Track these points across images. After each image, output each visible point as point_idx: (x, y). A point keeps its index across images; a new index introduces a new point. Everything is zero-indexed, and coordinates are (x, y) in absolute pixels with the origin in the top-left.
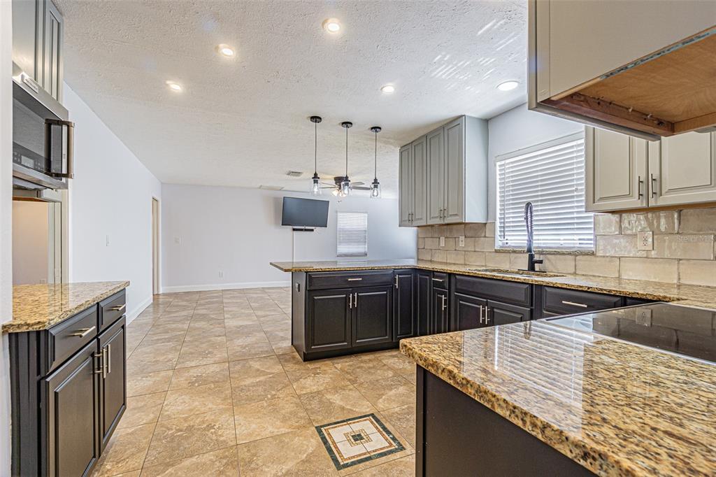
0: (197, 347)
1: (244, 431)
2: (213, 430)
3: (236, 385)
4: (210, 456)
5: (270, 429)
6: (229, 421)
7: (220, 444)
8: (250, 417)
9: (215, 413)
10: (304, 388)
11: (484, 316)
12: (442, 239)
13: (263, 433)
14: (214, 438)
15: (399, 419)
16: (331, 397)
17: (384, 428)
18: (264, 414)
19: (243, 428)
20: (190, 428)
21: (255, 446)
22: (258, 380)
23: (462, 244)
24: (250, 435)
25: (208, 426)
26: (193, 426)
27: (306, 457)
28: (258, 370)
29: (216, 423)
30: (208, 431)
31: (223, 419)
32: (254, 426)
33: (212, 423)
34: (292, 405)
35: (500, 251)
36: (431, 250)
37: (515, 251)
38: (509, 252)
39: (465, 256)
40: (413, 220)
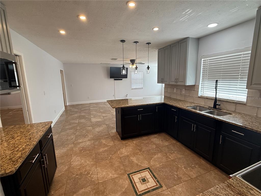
0: (82, 132)
1: (101, 175)
2: (89, 175)
3: (97, 152)
4: (89, 189)
5: (111, 175)
6: (95, 171)
7: (92, 183)
8: (103, 169)
9: (90, 166)
10: (122, 153)
11: (194, 128)
12: (175, 89)
13: (108, 177)
14: (90, 179)
15: (159, 171)
16: (132, 158)
17: (154, 176)
18: (108, 167)
19: (100, 174)
20: (81, 174)
21: (105, 184)
22: (105, 149)
23: (183, 92)
24: (103, 178)
25: (87, 173)
26: (82, 173)
27: (125, 190)
28: (104, 144)
29: (90, 171)
30: (88, 175)
31: (93, 169)
32: (104, 173)
33: (89, 171)
34: (118, 163)
35: (201, 98)
36: (170, 93)
37: (207, 98)
38: (204, 98)
39: (185, 97)
40: (163, 81)
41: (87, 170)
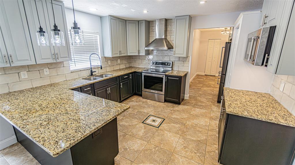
2: (184, 145)
4: (188, 137)
5: (169, 135)
6: (178, 145)
7: (185, 139)
8: (171, 142)
14: (185, 142)
17: (146, 119)
18: (166, 141)
19: (176, 140)
21: (176, 133)
24: (175, 136)
25: (185, 148)
29: (182, 148)
30: (186, 146)
31: (179, 148)
32: (172, 139)
34: (155, 139)
35: (74, 72)
36: (8, 84)
37: (81, 71)
38: (78, 71)
39: (51, 79)
40: (12, 61)
41: (185, 151)
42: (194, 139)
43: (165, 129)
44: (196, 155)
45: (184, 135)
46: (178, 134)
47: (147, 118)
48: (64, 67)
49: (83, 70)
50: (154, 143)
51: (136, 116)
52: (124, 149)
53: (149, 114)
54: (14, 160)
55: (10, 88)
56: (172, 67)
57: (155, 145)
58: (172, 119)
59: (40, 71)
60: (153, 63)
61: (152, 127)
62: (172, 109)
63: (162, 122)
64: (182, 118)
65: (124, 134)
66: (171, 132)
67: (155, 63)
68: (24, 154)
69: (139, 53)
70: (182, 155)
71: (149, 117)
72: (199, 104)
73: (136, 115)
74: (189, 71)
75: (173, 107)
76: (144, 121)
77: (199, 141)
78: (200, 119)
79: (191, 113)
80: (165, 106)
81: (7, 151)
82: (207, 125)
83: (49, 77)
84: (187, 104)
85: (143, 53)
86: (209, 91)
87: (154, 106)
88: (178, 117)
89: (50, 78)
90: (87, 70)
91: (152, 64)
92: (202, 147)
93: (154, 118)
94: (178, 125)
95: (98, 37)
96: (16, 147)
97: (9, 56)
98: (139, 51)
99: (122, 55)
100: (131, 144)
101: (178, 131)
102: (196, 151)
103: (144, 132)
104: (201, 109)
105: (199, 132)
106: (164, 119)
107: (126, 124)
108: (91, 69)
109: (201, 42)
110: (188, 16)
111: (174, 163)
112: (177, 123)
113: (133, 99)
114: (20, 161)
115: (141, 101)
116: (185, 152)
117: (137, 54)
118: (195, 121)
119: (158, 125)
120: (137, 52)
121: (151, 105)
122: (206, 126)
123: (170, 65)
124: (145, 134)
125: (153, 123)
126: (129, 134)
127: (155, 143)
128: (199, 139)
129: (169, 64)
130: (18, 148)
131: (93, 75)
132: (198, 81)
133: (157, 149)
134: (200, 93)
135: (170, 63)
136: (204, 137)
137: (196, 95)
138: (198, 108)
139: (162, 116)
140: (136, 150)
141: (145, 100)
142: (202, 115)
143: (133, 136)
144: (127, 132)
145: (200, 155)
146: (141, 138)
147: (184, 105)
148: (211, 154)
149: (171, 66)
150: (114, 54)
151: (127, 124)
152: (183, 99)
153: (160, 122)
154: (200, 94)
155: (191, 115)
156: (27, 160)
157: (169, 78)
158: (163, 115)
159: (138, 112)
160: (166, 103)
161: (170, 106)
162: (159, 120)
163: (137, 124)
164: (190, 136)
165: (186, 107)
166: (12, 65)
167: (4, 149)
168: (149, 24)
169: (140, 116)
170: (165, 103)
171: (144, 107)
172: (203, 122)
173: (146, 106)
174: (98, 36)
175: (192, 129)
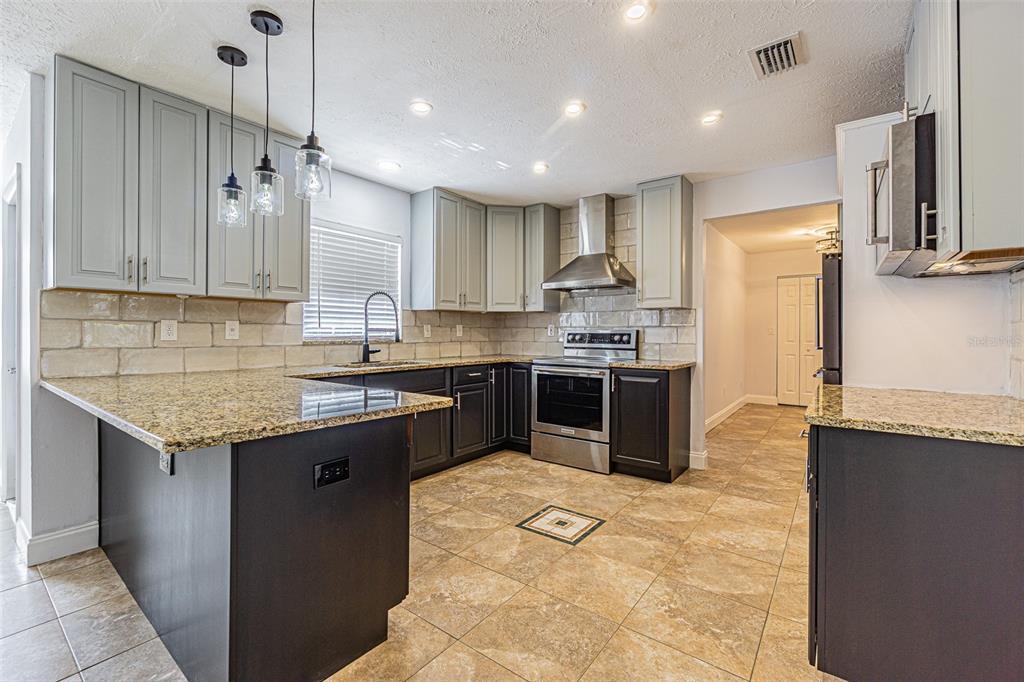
2: (672, 606)
4: (690, 581)
5: (613, 568)
6: (646, 604)
7: (676, 586)
8: (618, 593)
12: (170, 325)
14: (676, 597)
17: (533, 517)
18: (598, 586)
19: (637, 586)
21: (644, 564)
23: (231, 335)
24: (637, 575)
25: (675, 616)
29: (661, 614)
30: (678, 609)
31: (649, 613)
32: (624, 581)
33: (667, 617)
34: (556, 576)
35: (312, 344)
36: (119, 349)
37: (333, 343)
38: (325, 344)
39: (240, 356)
40: (145, 278)
41: (671, 626)
42: (716, 589)
43: (600, 552)
44: (717, 642)
45: (673, 574)
46: (650, 568)
47: (538, 514)
48: (284, 323)
49: (340, 344)
50: (548, 587)
51: (499, 507)
52: (433, 596)
53: (548, 504)
54: (70, 592)
55: (122, 362)
56: (637, 349)
57: (552, 596)
58: (634, 523)
59: (215, 326)
60: (571, 337)
61: (552, 540)
62: (638, 493)
63: (593, 529)
64: (674, 523)
65: (444, 552)
66: (621, 560)
67: (577, 337)
68: (105, 578)
69: (524, 305)
70: (659, 638)
71: (544, 510)
72: (749, 485)
73: (501, 502)
74: (700, 361)
75: (642, 489)
76: (526, 521)
77: (738, 598)
78: (746, 530)
79: (712, 510)
80: (612, 484)
81: (61, 568)
82: (778, 549)
83: (235, 349)
84: (699, 483)
85: (537, 304)
86: (792, 449)
87: (572, 483)
88: (659, 519)
89: (238, 353)
90: (354, 343)
91: (569, 342)
92: (747, 618)
93: (564, 516)
94: (653, 542)
95: (400, 249)
96: (89, 559)
97: (142, 262)
98: (524, 298)
99: (470, 308)
100: (461, 584)
101: (650, 558)
102: (718, 631)
103: (520, 553)
104: (754, 499)
105: (739, 570)
106: (602, 522)
107: (457, 525)
108: (366, 341)
109: (749, 287)
110: (679, 179)
111: (622, 661)
112: (651, 535)
113: (500, 461)
114: (83, 596)
115: (526, 466)
116: (672, 629)
117: (517, 308)
118: (727, 536)
119: (575, 535)
120: (519, 302)
121: (559, 477)
122: (770, 552)
123: (629, 342)
124: (519, 558)
125: (558, 531)
126: (463, 554)
127: (553, 590)
128: (736, 592)
129: (625, 338)
130: (93, 561)
131: (368, 361)
132: (749, 420)
133: (558, 607)
134: (754, 453)
135: (629, 335)
136: (761, 586)
137: (736, 458)
138: (741, 496)
139: (594, 512)
140: (476, 603)
141: (538, 464)
142: (757, 519)
143: (475, 561)
144: (455, 549)
145: (737, 643)
146: (504, 571)
147: (687, 483)
148: (784, 646)
149: (633, 345)
150: (443, 301)
151: (463, 526)
152: (684, 469)
153: (586, 528)
154: (754, 457)
155: (711, 514)
156: (108, 595)
157: (623, 378)
158: (600, 510)
159: (508, 495)
160: (617, 477)
161: (630, 485)
162: (581, 524)
163: (497, 529)
164: (699, 578)
165: (692, 491)
166: (143, 289)
167: (52, 562)
168: (558, 217)
169: (513, 508)
170: (613, 476)
171: (532, 484)
172: (756, 538)
173: (540, 480)
174: (400, 246)
175: (712, 558)
